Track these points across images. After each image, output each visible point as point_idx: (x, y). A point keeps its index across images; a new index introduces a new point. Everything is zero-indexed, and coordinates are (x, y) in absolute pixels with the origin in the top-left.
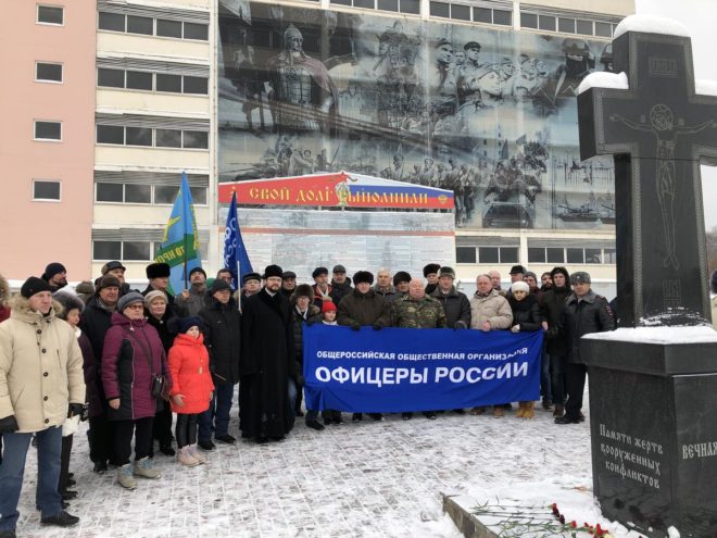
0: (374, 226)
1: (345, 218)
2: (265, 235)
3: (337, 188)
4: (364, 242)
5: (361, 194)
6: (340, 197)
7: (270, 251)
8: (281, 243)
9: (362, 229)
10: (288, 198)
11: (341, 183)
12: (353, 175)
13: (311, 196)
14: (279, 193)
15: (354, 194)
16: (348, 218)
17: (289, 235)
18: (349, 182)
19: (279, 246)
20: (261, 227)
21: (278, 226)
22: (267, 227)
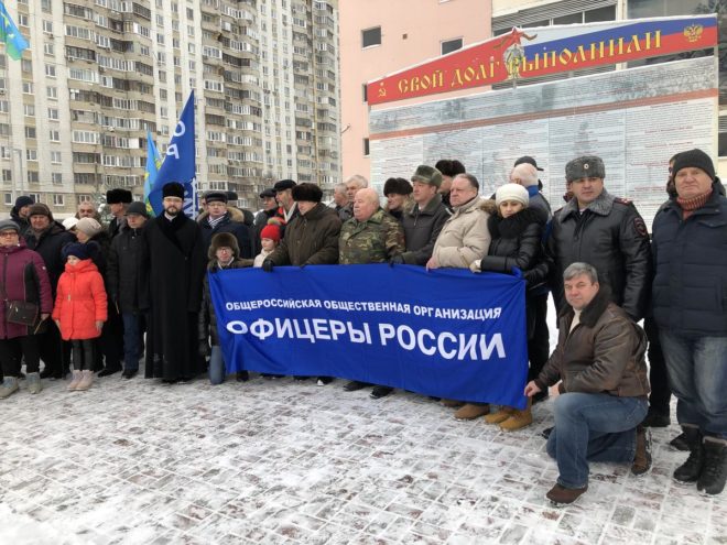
0: (561, 102)
1: (516, 96)
2: (415, 137)
4: (546, 129)
5: (541, 57)
6: (510, 68)
7: (421, 156)
8: (433, 144)
9: (542, 109)
10: (441, 84)
12: (529, 31)
13: (469, 74)
14: (431, 79)
15: (530, 59)
16: (522, 96)
17: (442, 134)
18: (525, 42)
19: (431, 149)
20: (411, 127)
21: (430, 124)
22: (417, 126)
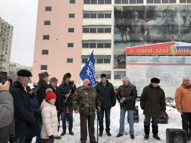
0: (187, 62)
1: (174, 59)
2: (143, 66)
3: (171, 48)
4: (183, 68)
5: (181, 50)
6: (172, 51)
7: (145, 72)
8: (149, 68)
9: (182, 63)
10: (151, 52)
11: (173, 46)
12: (177, 43)
13: (160, 51)
14: (148, 50)
15: (178, 50)
16: (176, 59)
17: (152, 66)
18: (176, 45)
19: (149, 70)
20: (142, 63)
21: (148, 62)
22: (144, 63)
